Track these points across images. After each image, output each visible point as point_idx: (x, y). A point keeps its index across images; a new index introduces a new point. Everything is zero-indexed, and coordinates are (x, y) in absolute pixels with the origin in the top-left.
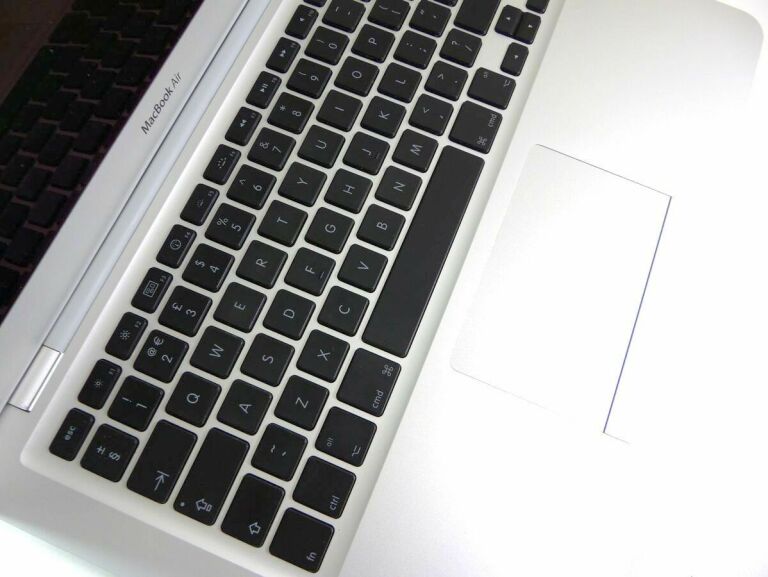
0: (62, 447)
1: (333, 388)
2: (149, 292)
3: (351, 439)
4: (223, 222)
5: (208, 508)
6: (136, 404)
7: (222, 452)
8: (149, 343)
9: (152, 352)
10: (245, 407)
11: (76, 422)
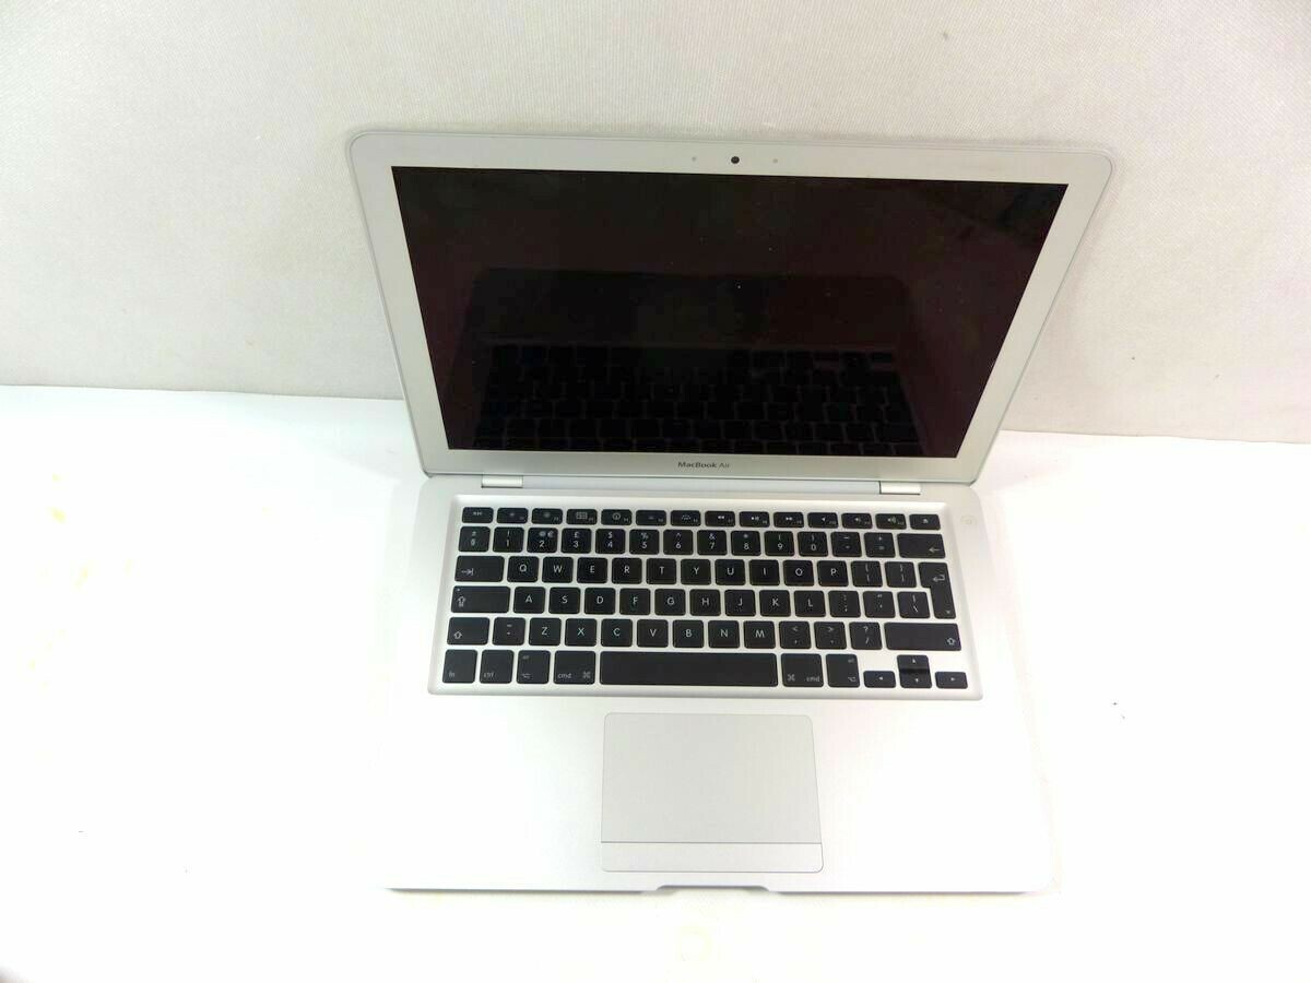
0: (469, 514)
1: (563, 647)
2: (580, 516)
3: (534, 671)
4: (645, 536)
5: (461, 605)
6: (508, 540)
7: (497, 600)
8: (547, 530)
9: (542, 534)
10: (529, 599)
11: (485, 514)
